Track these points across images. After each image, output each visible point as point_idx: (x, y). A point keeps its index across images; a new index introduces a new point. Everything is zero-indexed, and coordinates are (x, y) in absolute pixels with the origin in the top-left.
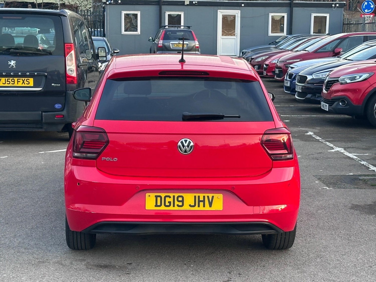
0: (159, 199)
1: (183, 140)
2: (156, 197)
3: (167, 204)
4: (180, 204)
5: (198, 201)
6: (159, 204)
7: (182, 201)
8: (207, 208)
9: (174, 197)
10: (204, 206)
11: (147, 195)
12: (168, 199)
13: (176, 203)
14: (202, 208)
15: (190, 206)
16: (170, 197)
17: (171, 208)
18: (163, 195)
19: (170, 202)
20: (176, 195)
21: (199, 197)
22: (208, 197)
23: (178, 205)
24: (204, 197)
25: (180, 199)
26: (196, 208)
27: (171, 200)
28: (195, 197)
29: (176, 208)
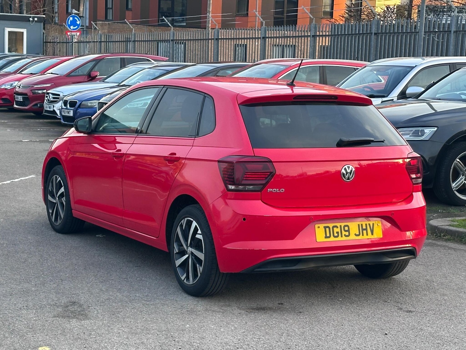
0: (327, 229)
1: (346, 167)
2: (325, 228)
3: (336, 235)
5: (362, 230)
6: (328, 235)
7: (348, 231)
8: (370, 236)
9: (341, 226)
10: (367, 235)
11: (317, 226)
12: (336, 230)
13: (344, 233)
14: (365, 237)
15: (356, 235)
16: (337, 227)
17: (340, 238)
18: (331, 225)
19: (337, 233)
20: (343, 224)
21: (362, 225)
22: (369, 224)
23: (345, 235)
24: (366, 225)
25: (346, 228)
26: (360, 237)
27: (339, 230)
28: (359, 225)
29: (344, 238)
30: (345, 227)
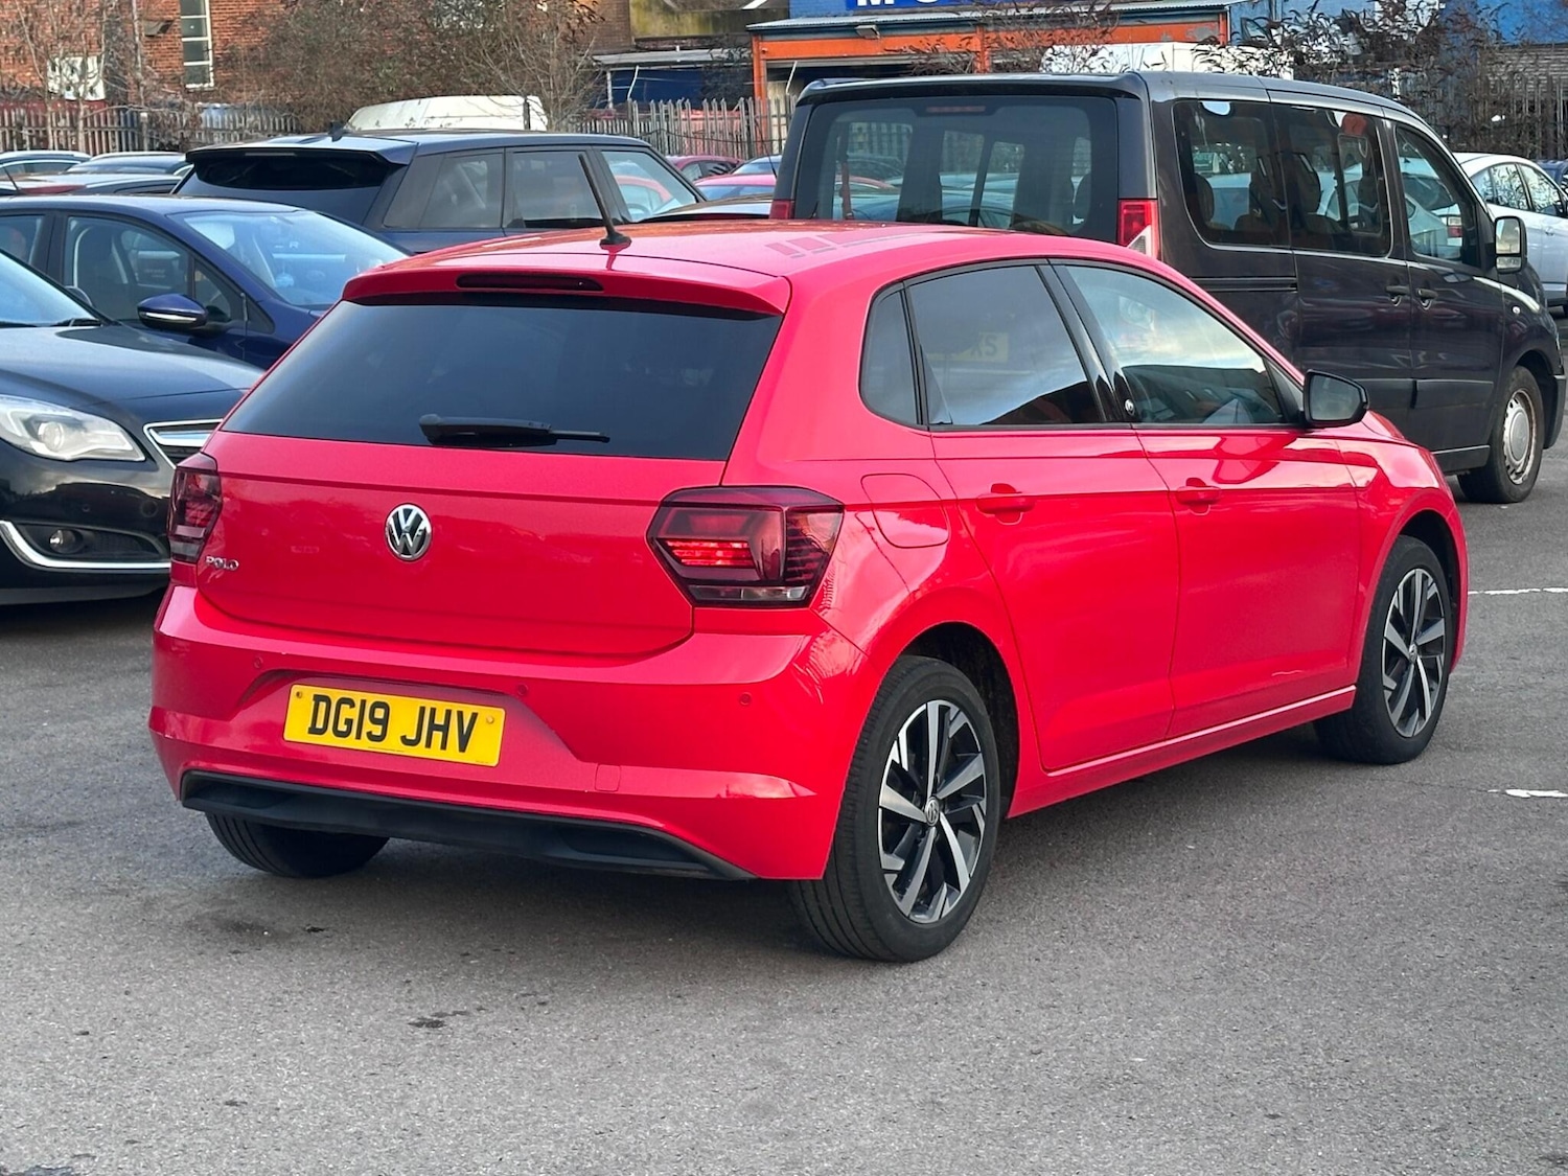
2: (318, 699)
3: (342, 727)
4: (377, 730)
6: (320, 725)
9: (363, 703)
11: (296, 689)
15: (404, 740)
18: (335, 695)
19: (349, 722)
21: (433, 711)
22: (460, 714)
24: (449, 713)
25: (380, 714)
27: (354, 714)
28: (423, 710)
30: (377, 710)
